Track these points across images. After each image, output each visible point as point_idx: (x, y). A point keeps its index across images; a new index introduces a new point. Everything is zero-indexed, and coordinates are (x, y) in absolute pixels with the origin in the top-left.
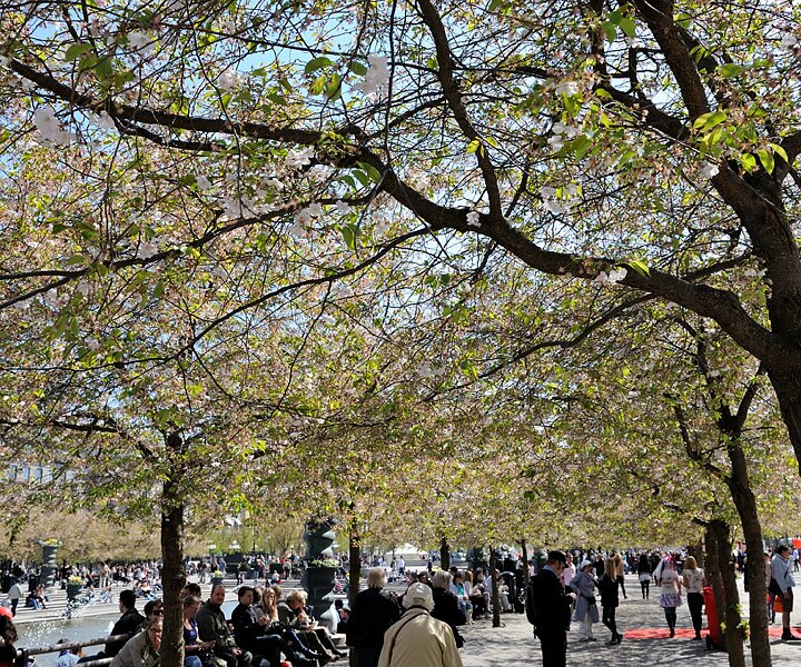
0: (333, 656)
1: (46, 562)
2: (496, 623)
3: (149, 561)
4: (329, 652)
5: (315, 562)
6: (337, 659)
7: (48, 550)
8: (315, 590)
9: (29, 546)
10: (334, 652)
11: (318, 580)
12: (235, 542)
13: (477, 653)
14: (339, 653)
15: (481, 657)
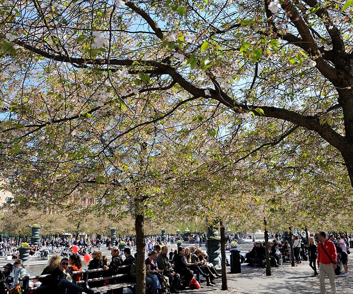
0: (216, 277)
1: (112, 235)
2: (293, 265)
3: (151, 236)
4: (214, 275)
5: (211, 237)
6: (217, 278)
7: (113, 231)
8: (211, 249)
9: (106, 230)
10: (217, 275)
11: (212, 245)
12: (187, 228)
13: (281, 278)
14: (218, 276)
15: (282, 279)
